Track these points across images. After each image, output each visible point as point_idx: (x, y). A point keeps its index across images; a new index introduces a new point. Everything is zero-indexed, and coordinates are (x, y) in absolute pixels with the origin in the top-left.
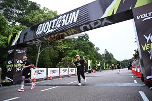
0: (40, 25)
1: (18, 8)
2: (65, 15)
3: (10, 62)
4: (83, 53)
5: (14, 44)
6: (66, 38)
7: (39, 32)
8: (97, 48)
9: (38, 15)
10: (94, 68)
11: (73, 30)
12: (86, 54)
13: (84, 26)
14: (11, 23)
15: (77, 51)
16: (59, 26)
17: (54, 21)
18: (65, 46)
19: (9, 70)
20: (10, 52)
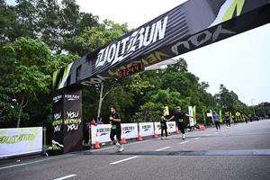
0: (102, 51)
1: (64, 26)
2: (143, 29)
3: (57, 116)
4: (178, 93)
5: (61, 86)
6: (146, 69)
7: (100, 63)
8: (203, 83)
9: (95, 35)
10: (200, 121)
11: (158, 54)
12: (184, 95)
13: (179, 44)
14: (54, 52)
15: (166, 92)
16: (133, 49)
17: (124, 41)
18: (144, 84)
19: (57, 129)
20: (56, 99)
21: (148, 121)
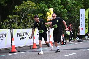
21: (25, 26)
